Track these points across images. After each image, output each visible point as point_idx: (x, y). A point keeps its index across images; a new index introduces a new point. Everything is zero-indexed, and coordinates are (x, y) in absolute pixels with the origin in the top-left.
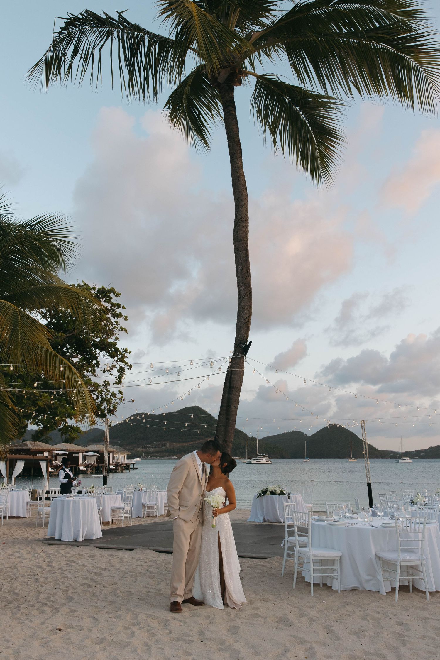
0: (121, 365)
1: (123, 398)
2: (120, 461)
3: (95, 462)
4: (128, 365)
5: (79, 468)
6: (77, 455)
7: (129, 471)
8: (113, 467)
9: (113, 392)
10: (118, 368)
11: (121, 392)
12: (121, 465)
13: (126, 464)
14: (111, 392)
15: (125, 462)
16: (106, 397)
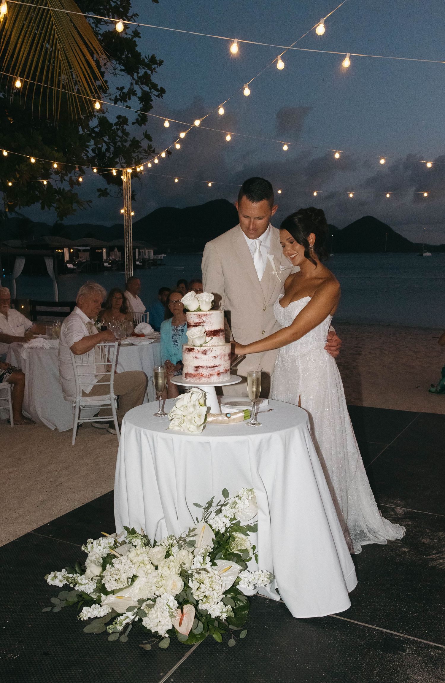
0: (144, 89)
1: (152, 149)
2: (147, 257)
3: (120, 258)
4: (157, 90)
5: (103, 265)
6: (99, 251)
7: (157, 268)
8: (140, 263)
9: (134, 138)
10: (139, 93)
11: (149, 135)
12: (148, 260)
13: (153, 260)
14: (131, 137)
15: (152, 258)
16: (122, 144)
